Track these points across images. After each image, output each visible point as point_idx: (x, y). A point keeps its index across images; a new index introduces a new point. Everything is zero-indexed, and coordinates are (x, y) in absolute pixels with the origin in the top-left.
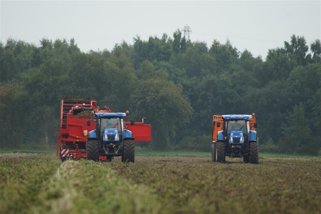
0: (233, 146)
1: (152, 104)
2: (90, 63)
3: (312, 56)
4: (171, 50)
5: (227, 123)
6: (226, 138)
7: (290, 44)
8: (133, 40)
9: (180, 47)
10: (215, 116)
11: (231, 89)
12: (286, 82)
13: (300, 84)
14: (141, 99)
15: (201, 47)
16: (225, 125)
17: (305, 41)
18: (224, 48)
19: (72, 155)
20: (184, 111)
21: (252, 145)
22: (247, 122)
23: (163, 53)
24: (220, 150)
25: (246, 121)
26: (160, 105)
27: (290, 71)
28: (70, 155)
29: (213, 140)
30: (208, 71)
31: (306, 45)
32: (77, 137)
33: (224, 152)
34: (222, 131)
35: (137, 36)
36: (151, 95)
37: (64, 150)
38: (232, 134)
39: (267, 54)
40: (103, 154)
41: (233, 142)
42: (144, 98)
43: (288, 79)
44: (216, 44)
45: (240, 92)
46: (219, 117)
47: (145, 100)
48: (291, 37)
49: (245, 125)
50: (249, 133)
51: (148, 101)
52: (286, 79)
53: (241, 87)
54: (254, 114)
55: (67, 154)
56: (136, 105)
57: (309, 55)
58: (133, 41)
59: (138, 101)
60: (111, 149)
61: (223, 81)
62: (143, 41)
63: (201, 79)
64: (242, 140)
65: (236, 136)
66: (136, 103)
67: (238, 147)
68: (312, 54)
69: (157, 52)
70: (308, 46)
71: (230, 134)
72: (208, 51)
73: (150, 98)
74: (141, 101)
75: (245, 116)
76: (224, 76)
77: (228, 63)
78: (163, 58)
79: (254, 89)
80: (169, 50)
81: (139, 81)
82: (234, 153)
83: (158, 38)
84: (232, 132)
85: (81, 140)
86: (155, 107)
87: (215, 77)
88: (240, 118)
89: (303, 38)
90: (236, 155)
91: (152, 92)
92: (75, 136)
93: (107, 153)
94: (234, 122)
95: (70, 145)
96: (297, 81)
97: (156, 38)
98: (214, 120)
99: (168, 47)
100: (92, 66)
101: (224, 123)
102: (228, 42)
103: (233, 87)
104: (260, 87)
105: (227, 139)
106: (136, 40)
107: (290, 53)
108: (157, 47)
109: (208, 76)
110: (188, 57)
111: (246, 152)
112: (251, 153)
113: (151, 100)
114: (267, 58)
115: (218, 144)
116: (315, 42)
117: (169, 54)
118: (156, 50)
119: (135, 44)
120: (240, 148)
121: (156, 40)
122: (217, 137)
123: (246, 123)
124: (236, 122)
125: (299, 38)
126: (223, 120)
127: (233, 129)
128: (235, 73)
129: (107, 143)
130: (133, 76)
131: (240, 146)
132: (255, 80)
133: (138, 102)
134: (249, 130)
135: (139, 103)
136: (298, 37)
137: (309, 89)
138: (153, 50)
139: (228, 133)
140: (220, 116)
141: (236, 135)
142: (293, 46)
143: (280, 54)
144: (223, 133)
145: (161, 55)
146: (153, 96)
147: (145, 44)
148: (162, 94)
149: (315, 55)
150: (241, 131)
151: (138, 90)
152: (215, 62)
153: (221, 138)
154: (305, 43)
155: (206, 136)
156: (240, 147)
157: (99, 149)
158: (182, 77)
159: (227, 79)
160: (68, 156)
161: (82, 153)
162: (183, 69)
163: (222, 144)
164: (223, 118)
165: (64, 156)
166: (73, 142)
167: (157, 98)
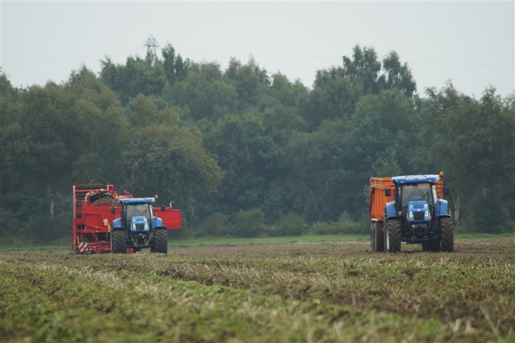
0: (413, 226)
1: (157, 165)
2: (52, 103)
3: (387, 79)
4: (163, 77)
5: (402, 189)
6: (400, 213)
7: (352, 59)
8: (100, 64)
9: (175, 71)
10: (372, 180)
11: (263, 136)
12: (349, 122)
13: (372, 123)
14: (139, 158)
15: (211, 71)
16: (398, 192)
17: (376, 55)
18: (247, 70)
19: (91, 249)
20: (208, 174)
21: (443, 222)
22: (433, 186)
23: (151, 83)
24: (394, 232)
25: (432, 184)
26: (170, 166)
27: (354, 102)
28: (89, 249)
29: (371, 217)
30: (226, 108)
31: (377, 60)
32: (97, 227)
33: (400, 235)
34: (394, 202)
35: (106, 56)
36: (154, 151)
37: (82, 244)
38: (411, 207)
39: (315, 79)
40: (132, 246)
41: (413, 220)
42: (144, 156)
43: (353, 116)
44: (234, 65)
45: (278, 140)
46: (384, 181)
47: (145, 158)
48: (353, 49)
49: (429, 191)
50: (436, 204)
51: (151, 160)
52: (349, 116)
53: (278, 131)
54: (442, 173)
55: (86, 249)
56: (132, 167)
57: (383, 77)
58: (100, 66)
59: (134, 160)
60: (141, 241)
61: (251, 123)
62: (116, 65)
63: (215, 121)
64: (427, 215)
65: (419, 210)
66: (132, 164)
67: (422, 227)
68: (387, 75)
69: (141, 81)
70: (380, 62)
71: (407, 207)
72: (222, 76)
73: (153, 156)
74: (140, 160)
75: (428, 176)
76: (252, 115)
77: (256, 95)
78: (151, 90)
79: (299, 134)
80: (160, 77)
81: (134, 129)
82: (416, 236)
83: (141, 58)
84: (411, 204)
85: (101, 231)
86: (163, 170)
87: (238, 117)
88: (420, 180)
89: (372, 49)
90: (420, 240)
91: (156, 146)
92: (93, 226)
93: (136, 245)
94: (411, 187)
95: (89, 238)
96: (367, 118)
97: (138, 59)
98: (372, 186)
99: (157, 73)
100: (58, 108)
101: (397, 190)
102: (252, 61)
103: (267, 132)
104: (309, 131)
105: (402, 214)
106: (104, 63)
107: (352, 75)
108: (141, 74)
109: (226, 116)
110: (192, 88)
111: (434, 235)
112: (443, 235)
113: (156, 159)
114: (315, 85)
115: (389, 224)
116: (390, 56)
117: (161, 85)
118: (140, 79)
119: (104, 69)
120: (426, 228)
121: (138, 62)
122: (386, 212)
123: (431, 188)
124: (416, 187)
125: (367, 50)
126: (394, 184)
127: (410, 199)
128: (268, 110)
129: (136, 233)
130: (124, 121)
131: (426, 225)
132: (300, 119)
133: (134, 163)
134: (436, 200)
135: (136, 164)
136: (365, 48)
137: (386, 130)
138: (135, 79)
139: (404, 205)
140: (386, 179)
141: (418, 208)
142: (356, 62)
143: (337, 76)
144: (395, 205)
145: (147, 86)
146: (159, 152)
147: (121, 69)
148: (173, 148)
149: (390, 76)
150: (425, 202)
151: (133, 143)
152: (236, 94)
153: (391, 213)
154: (376, 57)
155: (246, 213)
156: (424, 226)
157: (127, 240)
158: (184, 120)
159: (257, 120)
160: (87, 250)
161: (103, 245)
162: (185, 107)
163: (396, 222)
164: (394, 181)
165: (82, 250)
166: (91, 233)
167: (164, 156)
